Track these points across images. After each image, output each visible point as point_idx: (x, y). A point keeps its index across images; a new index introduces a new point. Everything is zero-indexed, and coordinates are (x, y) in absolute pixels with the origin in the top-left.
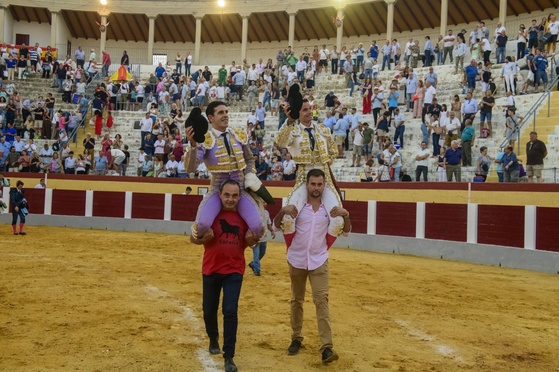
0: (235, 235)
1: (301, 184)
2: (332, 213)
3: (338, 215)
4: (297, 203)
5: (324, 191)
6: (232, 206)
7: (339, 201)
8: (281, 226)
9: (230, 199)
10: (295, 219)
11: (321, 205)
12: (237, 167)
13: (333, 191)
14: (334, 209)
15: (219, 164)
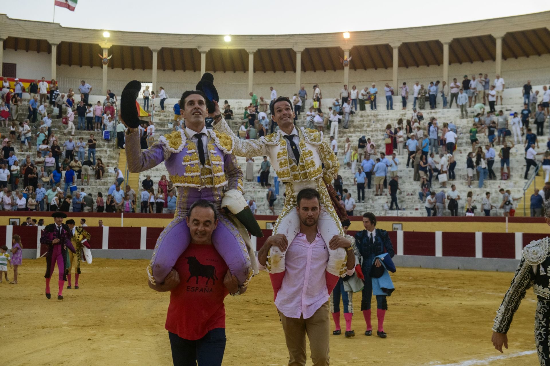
0: (209, 279)
1: (291, 208)
2: (332, 244)
3: (339, 247)
4: (287, 232)
5: (320, 217)
6: (205, 239)
7: (340, 228)
8: (267, 263)
9: (200, 228)
10: (285, 253)
11: (317, 234)
12: (212, 183)
13: (333, 216)
14: (334, 238)
15: (185, 174)
